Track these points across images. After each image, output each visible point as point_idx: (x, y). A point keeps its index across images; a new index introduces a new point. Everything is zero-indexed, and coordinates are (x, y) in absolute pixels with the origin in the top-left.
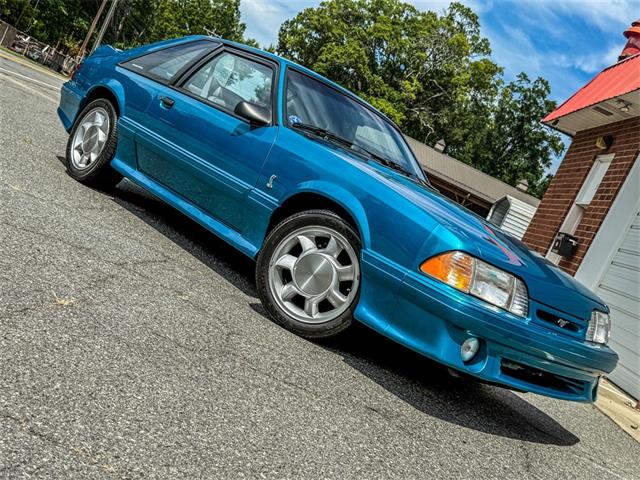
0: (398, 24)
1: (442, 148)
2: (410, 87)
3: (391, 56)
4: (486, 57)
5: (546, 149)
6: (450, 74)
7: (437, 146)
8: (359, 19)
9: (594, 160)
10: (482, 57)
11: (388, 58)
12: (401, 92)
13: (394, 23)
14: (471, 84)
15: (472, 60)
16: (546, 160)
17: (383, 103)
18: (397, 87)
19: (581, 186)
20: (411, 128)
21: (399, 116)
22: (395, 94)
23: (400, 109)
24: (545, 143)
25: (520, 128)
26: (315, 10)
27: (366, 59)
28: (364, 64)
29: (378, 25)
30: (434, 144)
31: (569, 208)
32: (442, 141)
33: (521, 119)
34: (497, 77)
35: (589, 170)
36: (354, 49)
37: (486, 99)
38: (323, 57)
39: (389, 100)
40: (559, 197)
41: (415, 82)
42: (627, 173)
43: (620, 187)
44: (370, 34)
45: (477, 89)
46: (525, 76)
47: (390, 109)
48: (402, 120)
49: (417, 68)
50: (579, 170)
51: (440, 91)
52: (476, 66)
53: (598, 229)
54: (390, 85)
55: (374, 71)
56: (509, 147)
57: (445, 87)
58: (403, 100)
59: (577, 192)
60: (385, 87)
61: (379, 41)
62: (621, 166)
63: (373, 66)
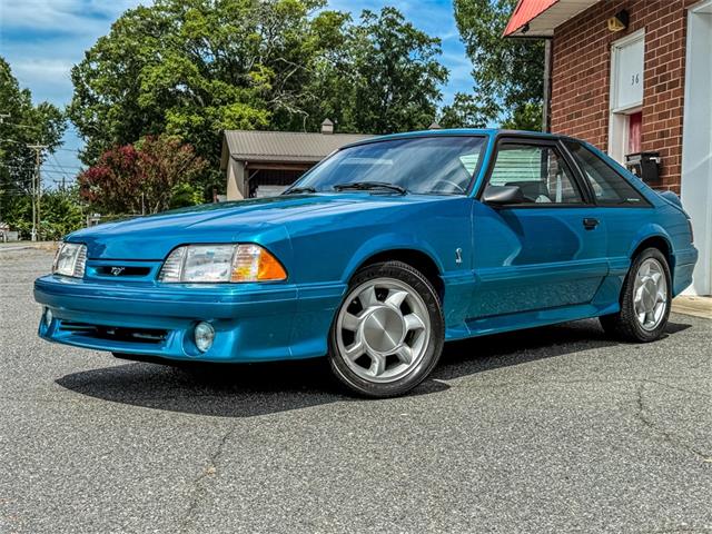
0: (210, 13)
1: (331, 129)
2: (260, 78)
3: (221, 53)
4: (324, 9)
5: (428, 82)
6: (294, 44)
7: (324, 128)
8: (164, 26)
9: (609, 50)
10: (321, 11)
11: (217, 55)
12: (252, 87)
13: (205, 14)
14: (322, 45)
15: (310, 19)
16: (434, 94)
17: (238, 109)
18: (244, 84)
19: (608, 89)
20: (281, 122)
21: (263, 116)
22: (245, 92)
23: (261, 107)
24: (425, 75)
25: (391, 71)
26: (109, 37)
27: (195, 67)
28: (194, 75)
29: (189, 23)
30: (320, 127)
31: (607, 122)
32: (327, 121)
33: (387, 61)
34: (346, 24)
35: (609, 65)
36: (176, 61)
37: (345, 56)
38: (145, 86)
39: (242, 101)
40: (578, 115)
41: (263, 69)
42: (684, 43)
43: (684, 64)
44: (185, 38)
45: (331, 47)
46: (368, 12)
47: (249, 111)
48: (268, 118)
49: (256, 52)
50: (592, 71)
51: (293, 68)
52: (319, 22)
53: (681, 129)
54: (236, 85)
55: (210, 78)
56: (390, 97)
57: (295, 60)
58: (257, 95)
59: (607, 98)
60: (230, 89)
61: (198, 42)
62: (668, 39)
63: (205, 72)
